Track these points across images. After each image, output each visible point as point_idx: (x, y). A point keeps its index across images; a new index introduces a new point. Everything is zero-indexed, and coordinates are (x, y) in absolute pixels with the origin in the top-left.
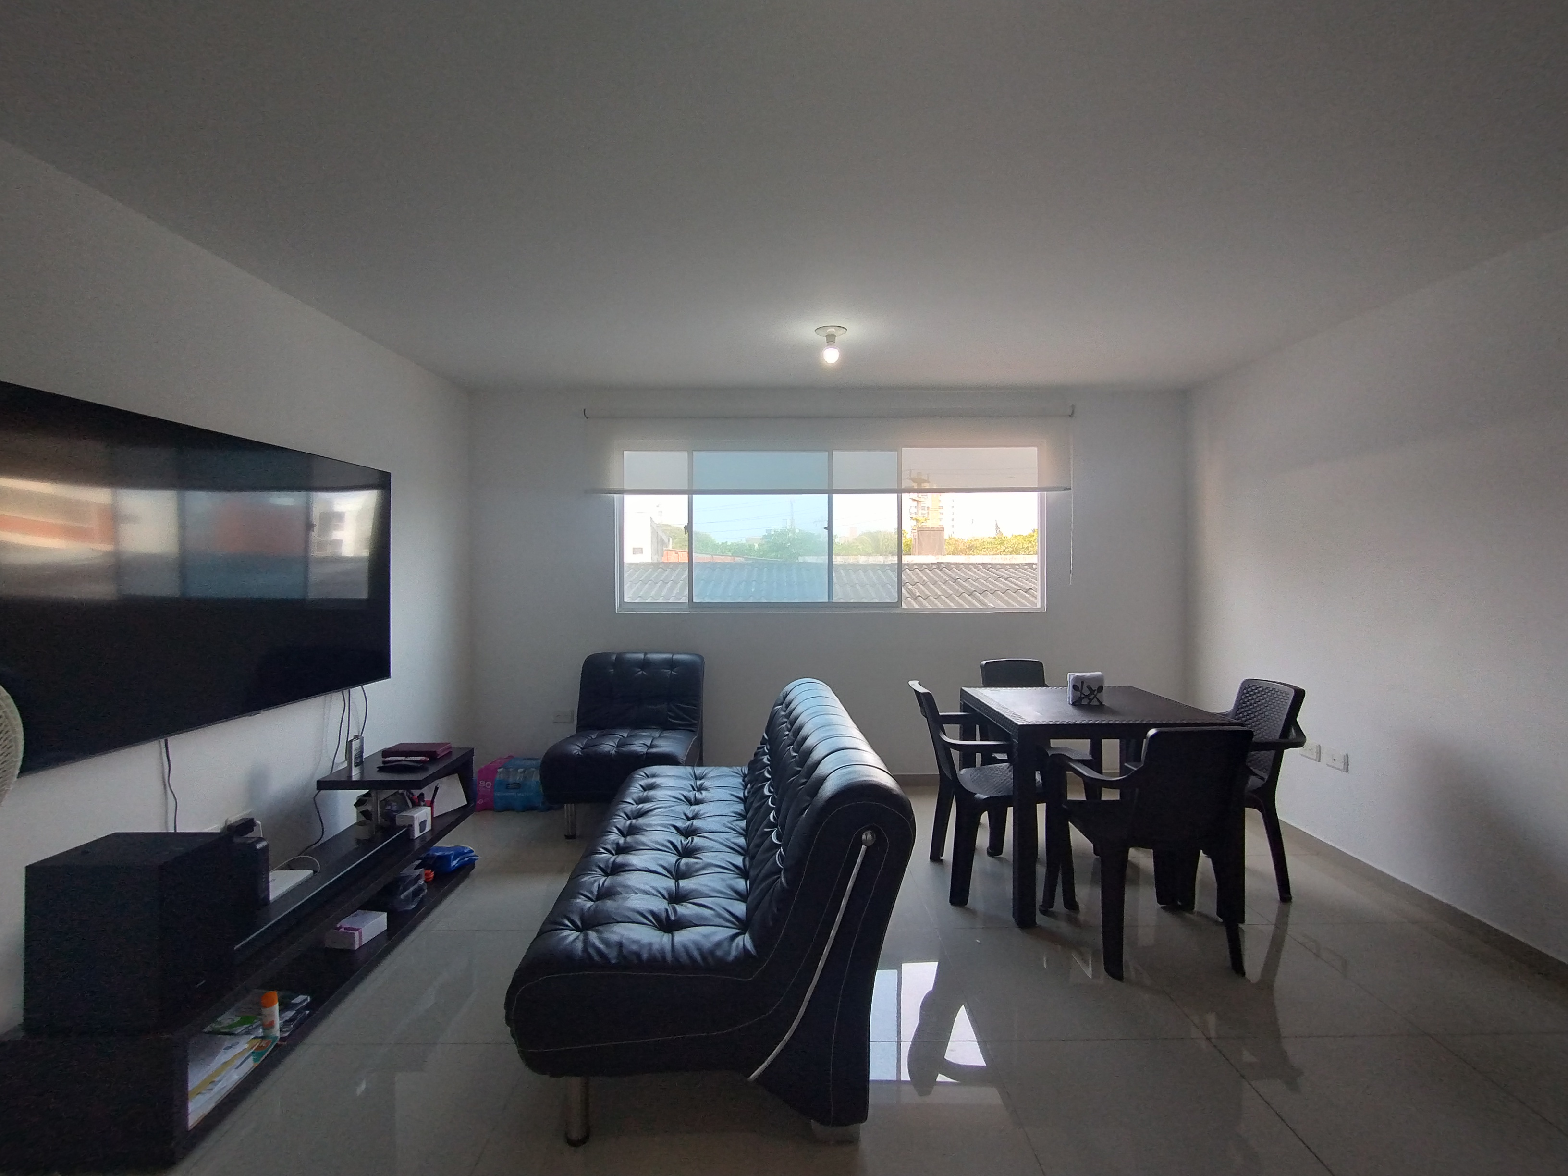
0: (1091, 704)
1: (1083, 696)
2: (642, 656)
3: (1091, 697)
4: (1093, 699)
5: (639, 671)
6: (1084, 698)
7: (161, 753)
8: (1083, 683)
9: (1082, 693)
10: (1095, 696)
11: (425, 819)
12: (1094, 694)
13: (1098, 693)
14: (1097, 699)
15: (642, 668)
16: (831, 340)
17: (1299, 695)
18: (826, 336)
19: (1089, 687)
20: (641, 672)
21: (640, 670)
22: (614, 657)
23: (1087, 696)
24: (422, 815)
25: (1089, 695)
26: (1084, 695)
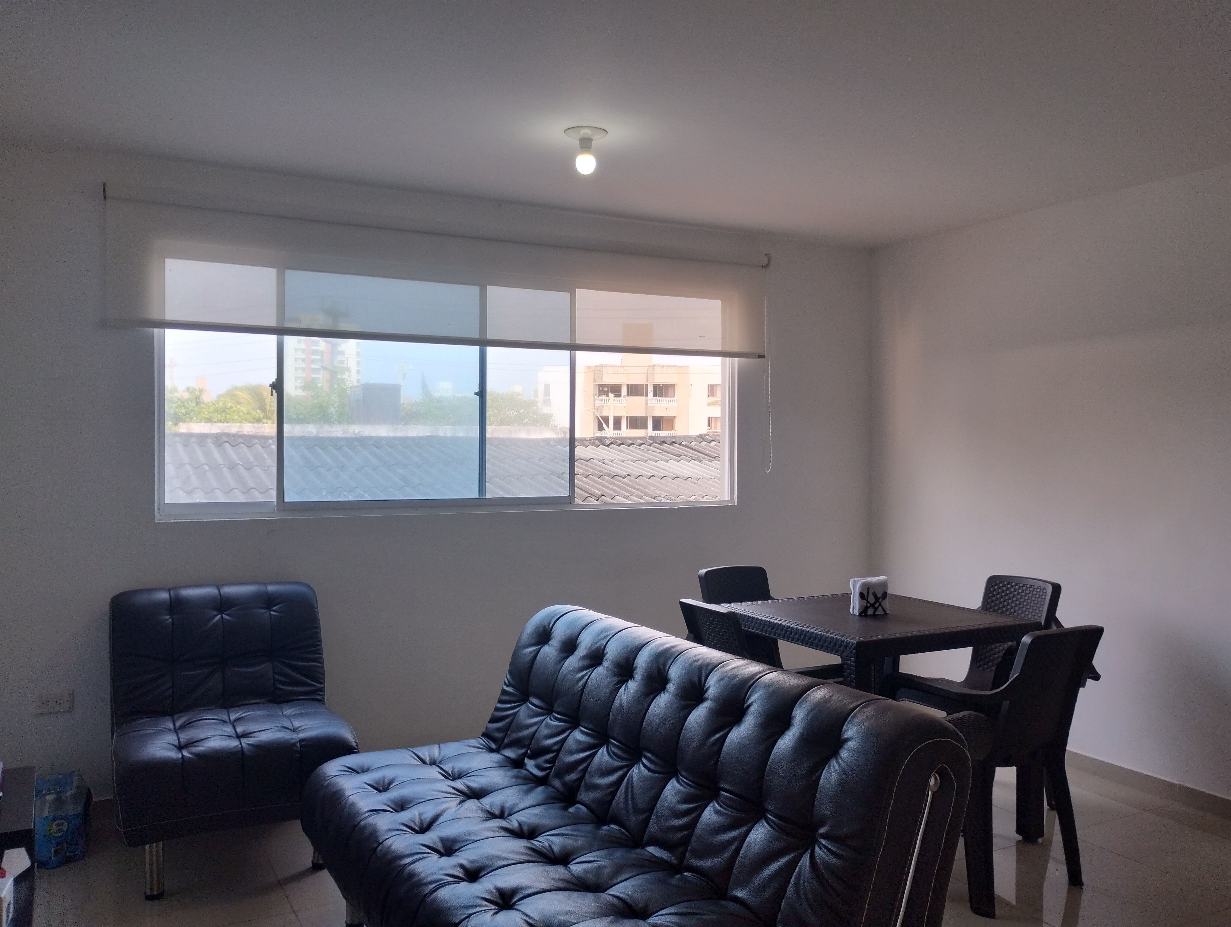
0: (876, 614)
1: (869, 605)
3: (876, 606)
4: (877, 608)
5: (216, 615)
6: (870, 607)
8: (868, 589)
9: (868, 602)
10: (880, 605)
12: (879, 602)
13: (882, 600)
14: (882, 607)
15: (221, 610)
17: (1057, 589)
19: (875, 595)
20: (219, 616)
21: (215, 613)
23: (873, 605)
25: (875, 603)
26: (870, 603)
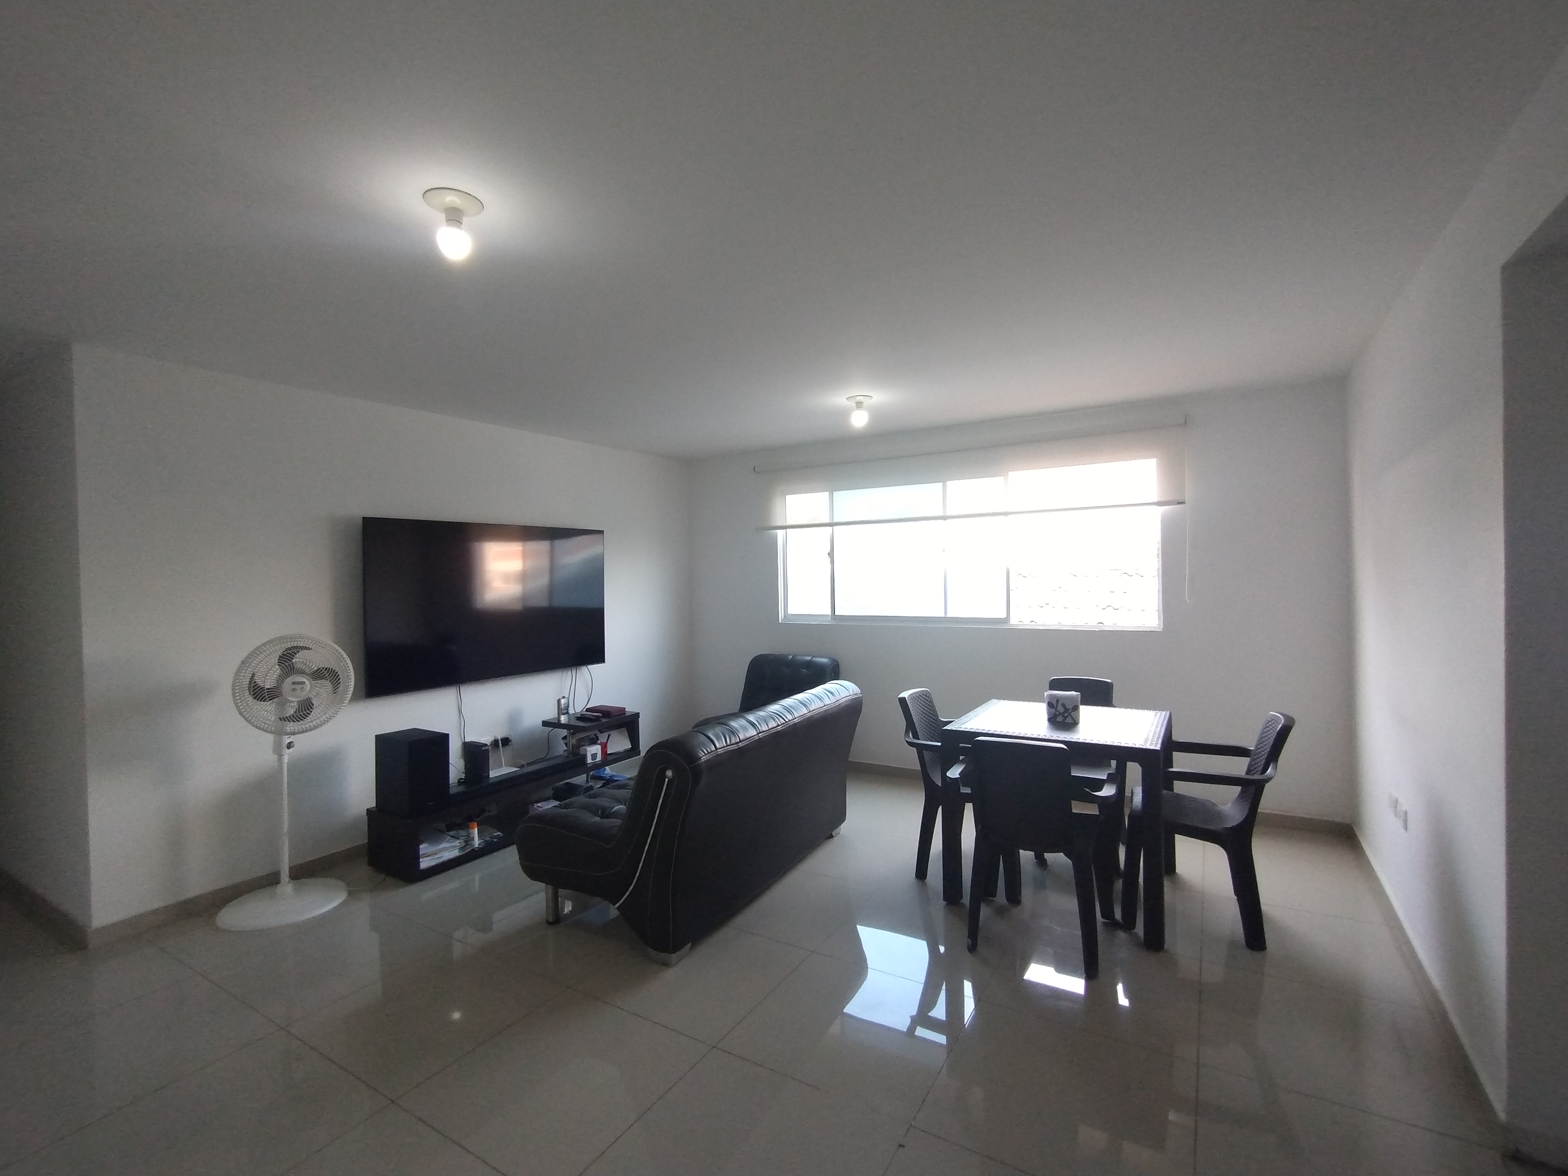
0: (1066, 721)
2: (809, 658)
3: (1065, 715)
4: (1067, 717)
6: (1059, 715)
7: (457, 695)
8: (1058, 701)
9: (1057, 711)
10: (1069, 714)
11: (596, 752)
12: (1068, 712)
13: (1072, 711)
14: (1071, 716)
15: (787, 667)
16: (859, 405)
18: (856, 403)
19: (1063, 705)
21: (785, 668)
22: (791, 657)
23: (1062, 714)
24: (596, 749)
25: (1064, 712)
26: (1059, 712)
